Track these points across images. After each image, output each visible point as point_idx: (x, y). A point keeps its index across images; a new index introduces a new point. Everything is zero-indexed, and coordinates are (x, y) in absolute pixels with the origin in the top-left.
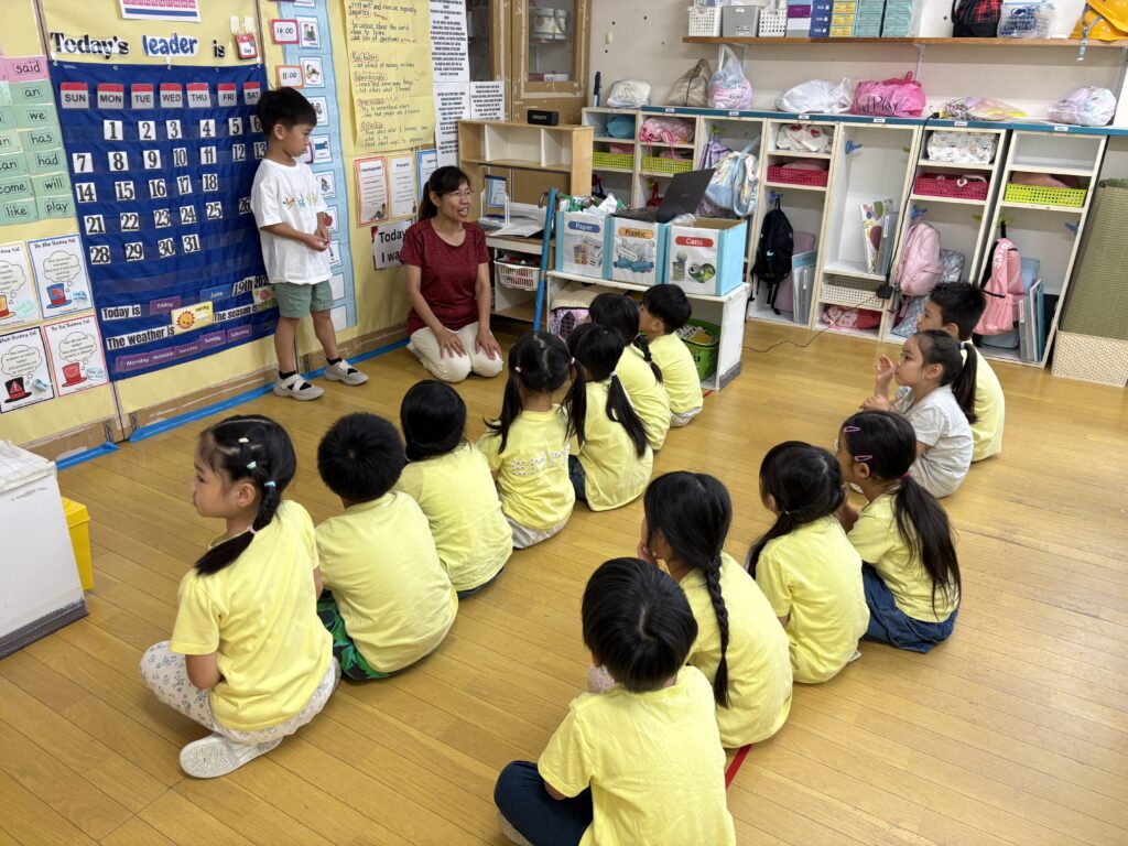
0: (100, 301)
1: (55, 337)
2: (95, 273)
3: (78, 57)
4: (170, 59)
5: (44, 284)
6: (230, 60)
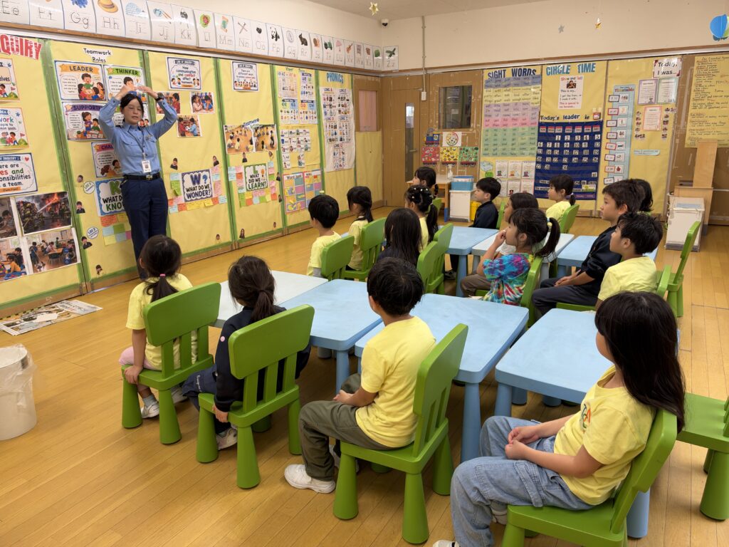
0: (537, 178)
1: (523, 183)
2: (537, 171)
3: (546, 121)
4: (570, 121)
5: (524, 171)
6: (591, 120)
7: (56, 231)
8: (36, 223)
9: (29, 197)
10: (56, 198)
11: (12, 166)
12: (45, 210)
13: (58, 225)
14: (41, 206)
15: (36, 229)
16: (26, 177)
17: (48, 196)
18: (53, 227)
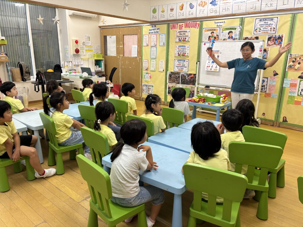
7: (190, 86)
8: (186, 82)
9: (185, 74)
10: (193, 76)
11: (183, 63)
12: (188, 79)
13: (191, 85)
14: (188, 77)
15: (185, 84)
16: (185, 67)
17: (190, 74)
18: (190, 85)
